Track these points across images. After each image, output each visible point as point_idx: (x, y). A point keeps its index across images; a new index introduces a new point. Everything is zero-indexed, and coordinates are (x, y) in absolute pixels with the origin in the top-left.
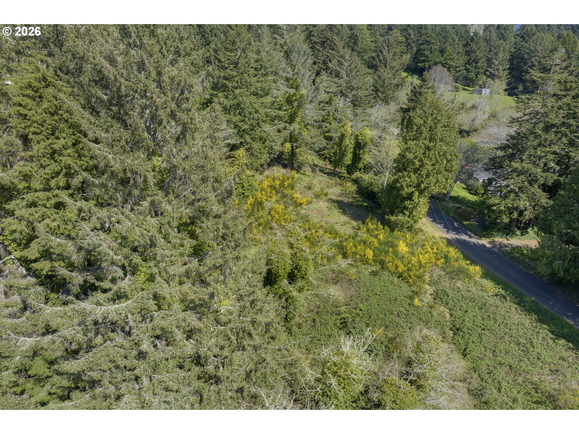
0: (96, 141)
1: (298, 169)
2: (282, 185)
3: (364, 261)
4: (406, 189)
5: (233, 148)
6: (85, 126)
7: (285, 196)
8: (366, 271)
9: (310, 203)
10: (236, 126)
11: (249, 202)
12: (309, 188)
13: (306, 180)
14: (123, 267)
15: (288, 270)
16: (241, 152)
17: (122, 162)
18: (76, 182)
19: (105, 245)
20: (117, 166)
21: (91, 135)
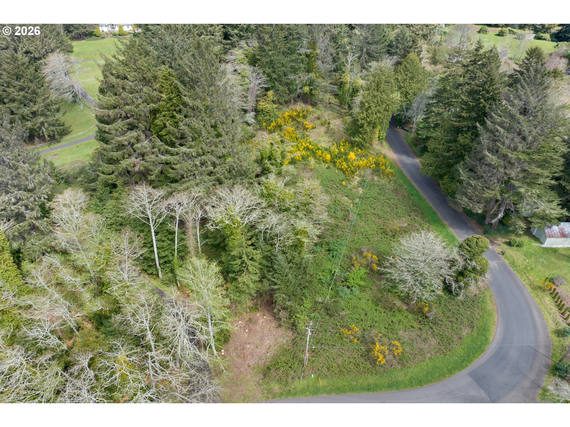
0: (185, 96)
1: (314, 105)
2: (298, 116)
3: (325, 162)
4: (360, 121)
5: (267, 89)
6: (182, 90)
7: (298, 122)
8: (324, 166)
9: (315, 128)
10: (269, 75)
11: (272, 125)
12: (318, 118)
13: (318, 113)
14: (192, 138)
15: (268, 155)
16: (270, 93)
17: (193, 103)
18: (177, 109)
19: (187, 130)
20: (191, 105)
21: (183, 94)
